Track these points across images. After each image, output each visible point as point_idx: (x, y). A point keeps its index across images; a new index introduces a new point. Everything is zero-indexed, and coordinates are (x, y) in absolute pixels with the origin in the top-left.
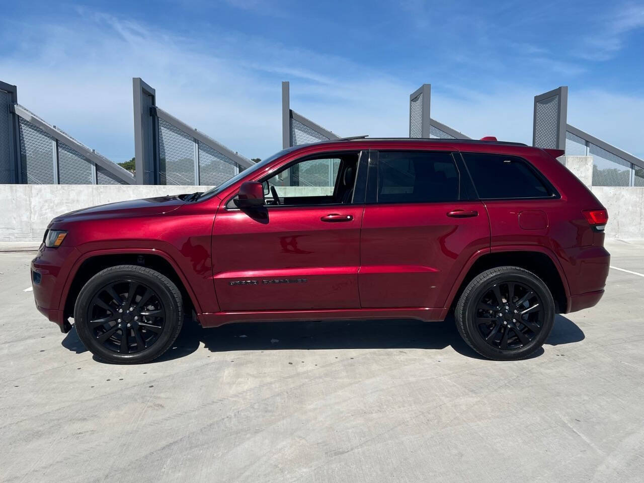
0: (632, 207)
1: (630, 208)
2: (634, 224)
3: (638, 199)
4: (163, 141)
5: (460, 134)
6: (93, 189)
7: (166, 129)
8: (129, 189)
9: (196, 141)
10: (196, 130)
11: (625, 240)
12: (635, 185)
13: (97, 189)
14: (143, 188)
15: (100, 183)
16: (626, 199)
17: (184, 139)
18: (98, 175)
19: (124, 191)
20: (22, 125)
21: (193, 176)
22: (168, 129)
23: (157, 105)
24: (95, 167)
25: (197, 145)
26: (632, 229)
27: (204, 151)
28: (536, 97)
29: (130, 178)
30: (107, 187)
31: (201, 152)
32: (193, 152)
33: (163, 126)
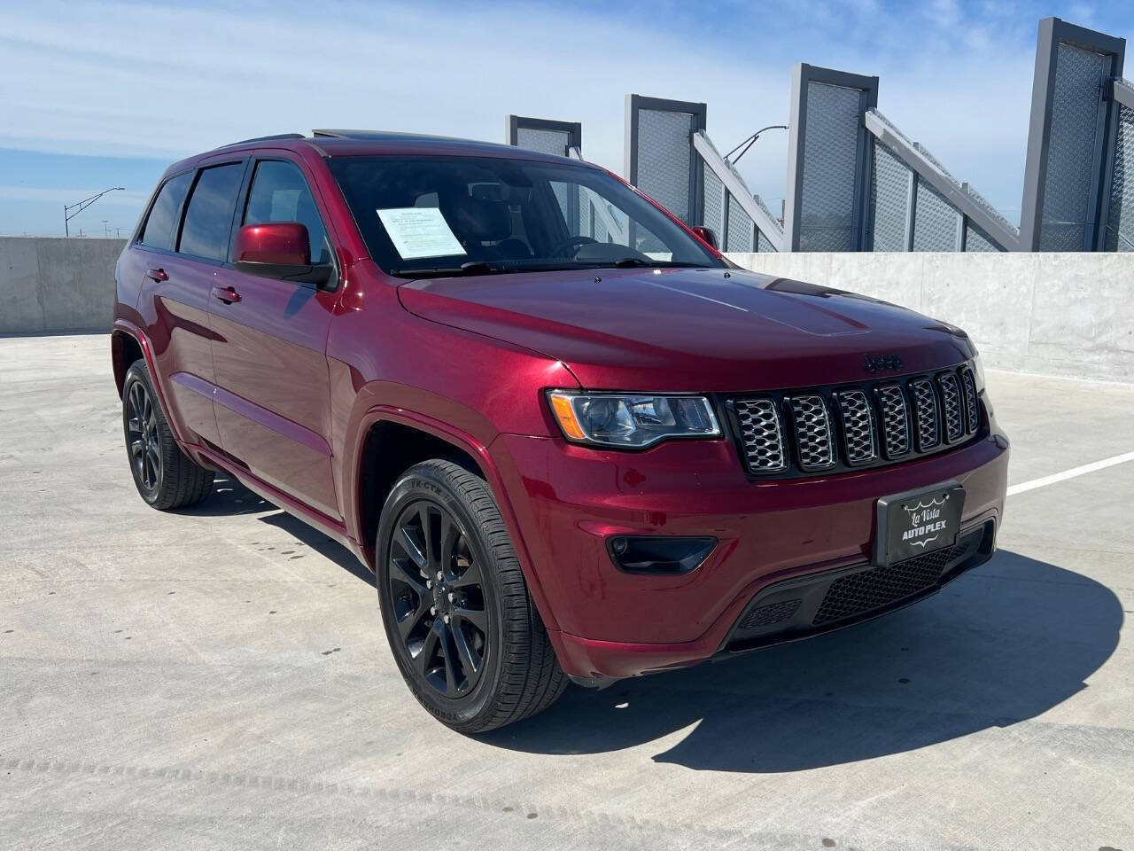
6: (924, 259)
13: (931, 261)
20: (877, 146)
30: (947, 256)
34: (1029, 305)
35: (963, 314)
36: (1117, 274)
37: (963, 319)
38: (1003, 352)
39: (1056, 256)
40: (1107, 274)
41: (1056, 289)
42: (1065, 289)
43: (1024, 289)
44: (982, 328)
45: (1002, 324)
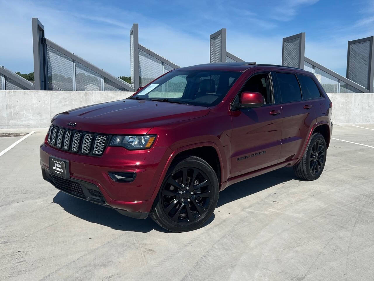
0: (342, 105)
1: (341, 105)
2: (343, 115)
3: (345, 101)
4: (50, 61)
5: (241, 60)
6: (5, 93)
7: (52, 53)
8: (31, 93)
9: (73, 61)
10: (73, 54)
11: (339, 124)
12: (341, 92)
13: (9, 93)
14: (41, 92)
15: (8, 89)
16: (338, 100)
17: (65, 60)
18: (6, 84)
19: (28, 95)
21: (72, 84)
22: (54, 53)
23: (45, 36)
24: (4, 78)
25: (74, 64)
26: (342, 118)
27: (79, 68)
28: (283, 39)
29: (30, 86)
31: (77, 68)
32: (72, 68)
33: (50, 51)
34: (49, 107)
35: (25, 111)
36: (76, 97)
37: (25, 113)
38: (41, 122)
39: (56, 92)
40: (73, 97)
41: (57, 102)
42: (60, 102)
43: (46, 102)
44: (33, 115)
45: (40, 113)
